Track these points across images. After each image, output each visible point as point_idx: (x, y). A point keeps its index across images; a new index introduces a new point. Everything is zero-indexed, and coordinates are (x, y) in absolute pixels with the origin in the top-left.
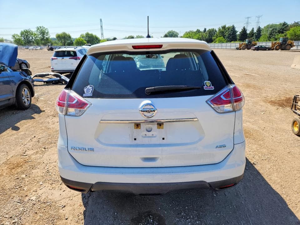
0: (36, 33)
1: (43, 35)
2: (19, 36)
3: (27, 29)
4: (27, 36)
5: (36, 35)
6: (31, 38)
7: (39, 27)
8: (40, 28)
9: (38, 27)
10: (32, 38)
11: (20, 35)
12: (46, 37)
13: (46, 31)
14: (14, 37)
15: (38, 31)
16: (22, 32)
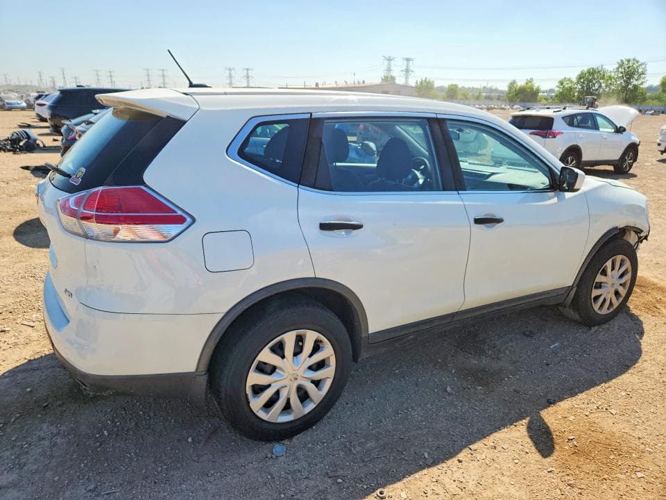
0: (613, 74)
1: (629, 79)
2: (572, 82)
3: (595, 67)
4: (591, 81)
5: (611, 80)
6: (597, 86)
7: (624, 60)
8: (626, 62)
9: (622, 61)
10: (600, 86)
11: (575, 80)
12: (635, 83)
13: (640, 71)
14: (562, 84)
15: (620, 70)
16: (582, 73)
